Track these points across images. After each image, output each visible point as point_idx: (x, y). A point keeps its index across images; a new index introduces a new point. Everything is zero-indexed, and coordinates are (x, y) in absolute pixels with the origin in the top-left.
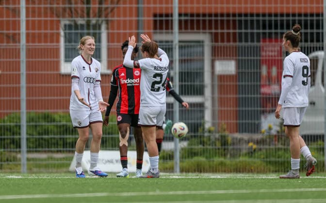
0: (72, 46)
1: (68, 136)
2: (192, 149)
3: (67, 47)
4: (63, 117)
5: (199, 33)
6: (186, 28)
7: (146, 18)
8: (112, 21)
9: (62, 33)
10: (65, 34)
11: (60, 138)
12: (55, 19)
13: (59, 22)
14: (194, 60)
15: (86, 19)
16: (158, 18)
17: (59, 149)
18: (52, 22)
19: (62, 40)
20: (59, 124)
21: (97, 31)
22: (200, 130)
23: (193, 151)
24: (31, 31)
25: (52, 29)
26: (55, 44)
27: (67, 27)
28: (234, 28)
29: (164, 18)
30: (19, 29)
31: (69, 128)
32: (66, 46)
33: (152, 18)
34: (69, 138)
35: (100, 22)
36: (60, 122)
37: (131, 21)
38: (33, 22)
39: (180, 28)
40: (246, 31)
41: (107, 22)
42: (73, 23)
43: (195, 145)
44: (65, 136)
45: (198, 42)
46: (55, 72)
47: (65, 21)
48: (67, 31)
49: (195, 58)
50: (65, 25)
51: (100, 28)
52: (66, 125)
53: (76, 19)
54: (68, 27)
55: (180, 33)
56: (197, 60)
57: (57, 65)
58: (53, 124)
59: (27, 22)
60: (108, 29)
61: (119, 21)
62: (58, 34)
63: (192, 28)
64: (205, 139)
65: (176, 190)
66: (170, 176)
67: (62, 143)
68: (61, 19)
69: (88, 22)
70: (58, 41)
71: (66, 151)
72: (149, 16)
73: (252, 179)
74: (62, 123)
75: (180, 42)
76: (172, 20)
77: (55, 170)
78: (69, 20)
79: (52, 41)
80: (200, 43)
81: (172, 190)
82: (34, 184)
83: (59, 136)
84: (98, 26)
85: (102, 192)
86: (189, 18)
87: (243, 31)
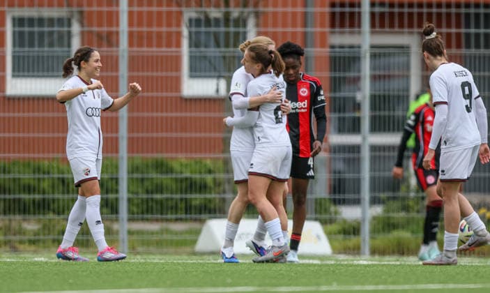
0: (201, 52)
1: (193, 196)
2: (389, 218)
3: (193, 54)
4: (186, 165)
5: (403, 33)
6: (382, 26)
7: (318, 10)
8: (265, 14)
9: (185, 32)
10: (190, 33)
11: (181, 199)
12: (174, 9)
13: (180, 13)
14: (394, 76)
15: (223, 9)
16: (338, 10)
17: (179, 216)
18: (169, 14)
19: (185, 43)
20: (179, 176)
21: (241, 30)
22: (403, 188)
23: (392, 221)
24: (135, 29)
25: (169, 25)
26: (174, 49)
27: (193, 23)
28: (458, 26)
29: (347, 10)
30: (118, 25)
31: (195, 183)
32: (191, 52)
33: (327, 10)
34: (196, 199)
35: (245, 14)
36: (181, 173)
37: (294, 14)
38: (140, 13)
39: (373, 25)
40: (477, 31)
41: (257, 15)
42: (202, 17)
43: (393, 211)
44: (189, 196)
45: (402, 47)
46: (174, 94)
47: (190, 13)
48: (194, 29)
49: (396, 73)
50: (190, 20)
51: (245, 25)
52: (191, 179)
53: (208, 10)
54: (196, 23)
55: (372, 33)
56: (399, 76)
57: (176, 83)
58: (169, 176)
59: (131, 14)
60: (257, 25)
61: (275, 14)
62: (179, 34)
63: (392, 26)
64: (411, 203)
65: (363, 284)
66: (353, 260)
67: (183, 205)
68: (184, 9)
69: (227, 15)
70: (179, 45)
71: (191, 219)
72: (322, 5)
73: (484, 267)
74: (184, 175)
75: (372, 47)
76: (359, 13)
77: (172, 250)
78: (197, 12)
79: (169, 45)
80: (404, 49)
81: (357, 283)
82: (139, 272)
83: (178, 196)
84: (241, 20)
85: (246, 285)
86: (386, 10)
87: (473, 30)
